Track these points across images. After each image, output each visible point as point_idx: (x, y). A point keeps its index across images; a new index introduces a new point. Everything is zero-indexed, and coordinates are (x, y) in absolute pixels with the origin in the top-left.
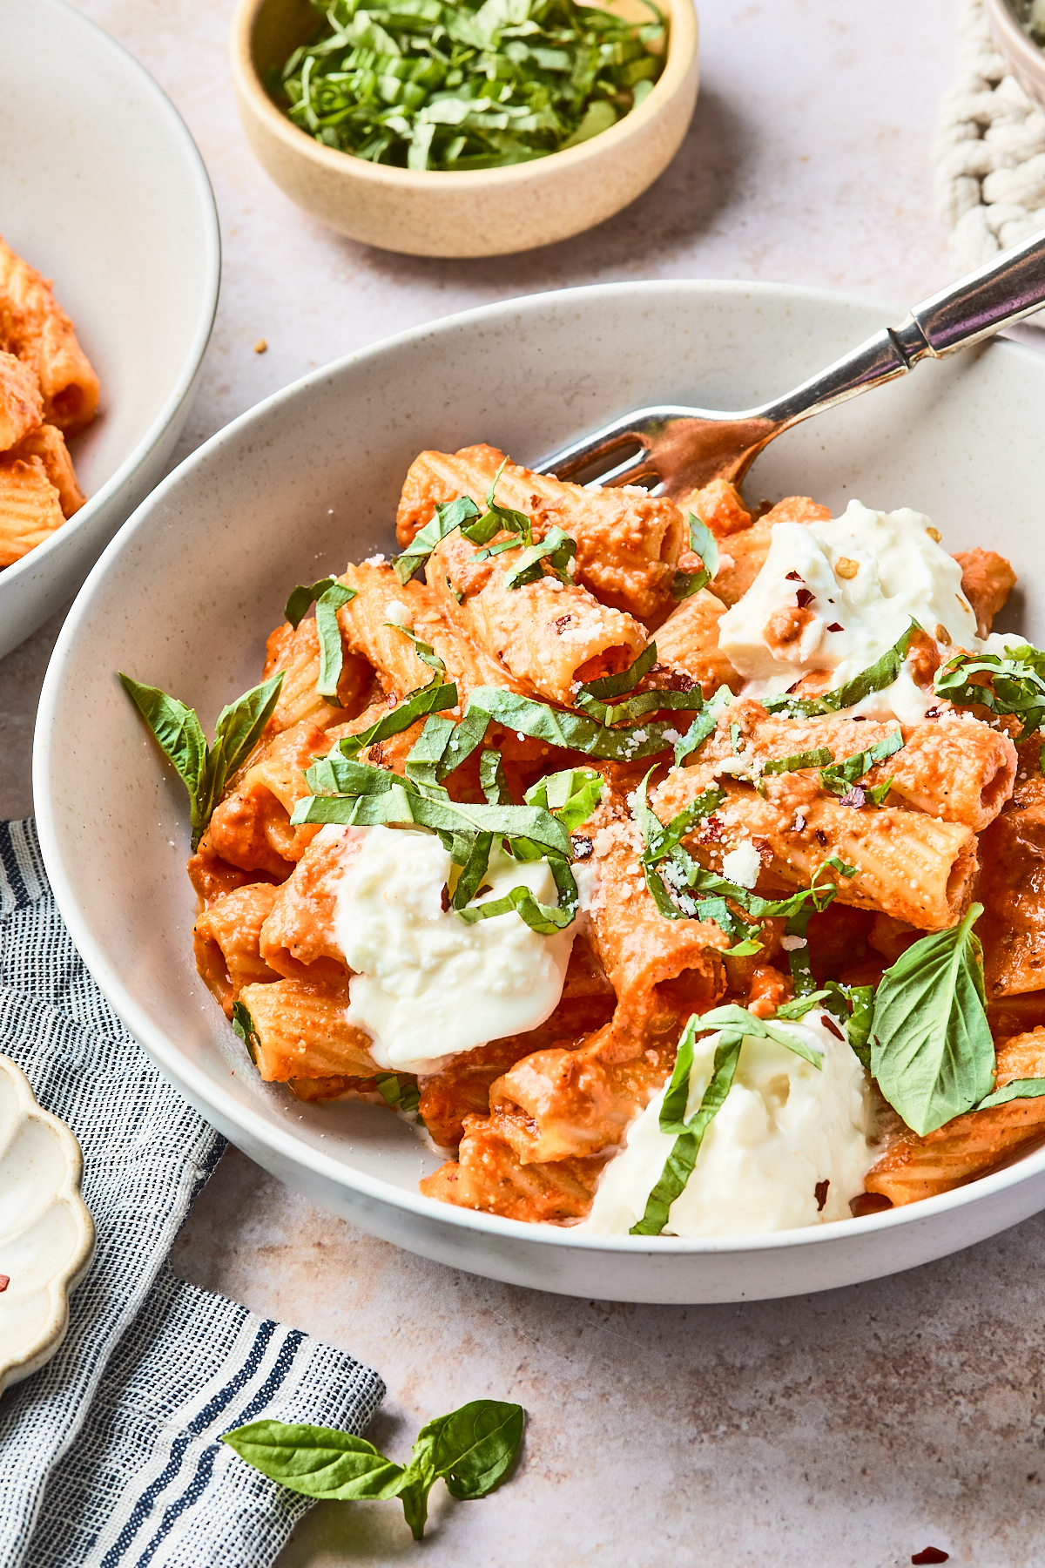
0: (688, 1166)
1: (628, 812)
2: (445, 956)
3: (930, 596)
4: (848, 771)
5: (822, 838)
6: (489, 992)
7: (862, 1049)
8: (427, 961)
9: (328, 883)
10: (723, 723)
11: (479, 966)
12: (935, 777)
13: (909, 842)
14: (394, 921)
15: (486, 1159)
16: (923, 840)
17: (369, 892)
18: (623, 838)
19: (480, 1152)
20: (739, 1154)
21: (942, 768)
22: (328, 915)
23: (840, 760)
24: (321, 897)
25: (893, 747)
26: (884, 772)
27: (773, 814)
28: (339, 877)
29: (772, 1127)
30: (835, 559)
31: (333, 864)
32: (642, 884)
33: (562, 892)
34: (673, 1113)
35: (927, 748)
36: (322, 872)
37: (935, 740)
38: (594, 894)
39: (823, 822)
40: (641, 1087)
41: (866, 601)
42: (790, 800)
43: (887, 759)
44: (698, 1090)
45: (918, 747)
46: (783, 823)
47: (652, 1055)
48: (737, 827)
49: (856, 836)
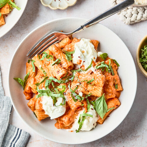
0: (81, 126)
1: (68, 88)
2: (54, 109)
3: (92, 54)
4: (89, 82)
5: (88, 91)
6: (59, 112)
7: (95, 109)
8: (53, 110)
9: (41, 102)
10: (75, 76)
11: (58, 110)
12: (98, 83)
13: (97, 90)
14: (49, 107)
15: (62, 126)
16: (98, 90)
17: (46, 104)
18: (69, 92)
19: (61, 125)
20: (87, 126)
21: (99, 82)
22: (42, 106)
23: (88, 81)
24: (41, 104)
25: (94, 80)
26: (93, 82)
27: (83, 89)
28: (42, 101)
29: (89, 121)
30: (82, 51)
31: (41, 100)
32: (72, 98)
33: (64, 99)
34: (79, 121)
35: (97, 80)
36: (40, 101)
37: (97, 79)
38: (67, 99)
39: (88, 89)
40: (75, 117)
41: (86, 55)
42: (85, 88)
43: (93, 81)
44: (81, 119)
45: (96, 80)
46: (85, 90)
47: (75, 113)
48: (80, 90)
49: (92, 91)
